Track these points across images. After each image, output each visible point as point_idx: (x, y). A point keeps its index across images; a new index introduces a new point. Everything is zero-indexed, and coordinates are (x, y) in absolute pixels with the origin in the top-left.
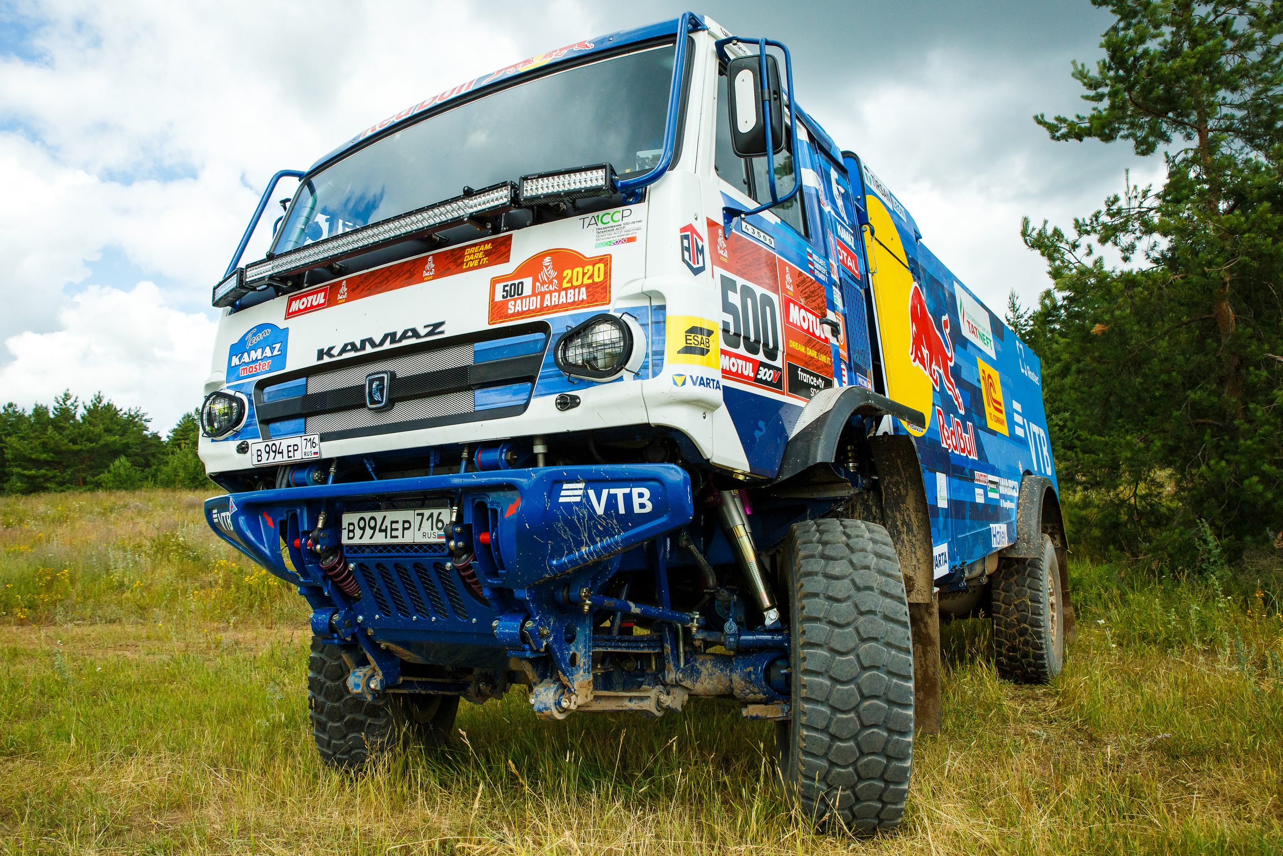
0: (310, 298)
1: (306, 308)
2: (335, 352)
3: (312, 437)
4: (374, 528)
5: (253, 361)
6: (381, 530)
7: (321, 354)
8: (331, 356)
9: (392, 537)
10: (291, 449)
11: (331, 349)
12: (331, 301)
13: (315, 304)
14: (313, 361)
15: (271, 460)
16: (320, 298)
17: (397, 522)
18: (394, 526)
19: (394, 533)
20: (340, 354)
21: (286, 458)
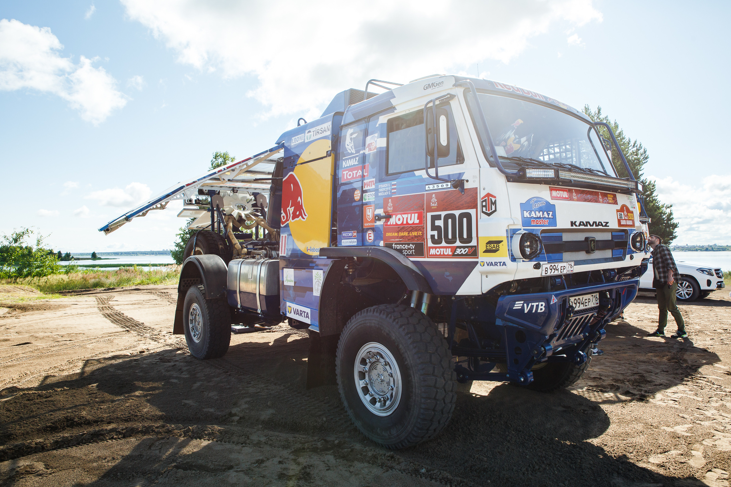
0: (561, 192)
1: (560, 197)
2: (577, 224)
3: (571, 263)
4: (579, 303)
5: (538, 218)
6: (582, 304)
7: (573, 224)
8: (576, 226)
9: (586, 306)
10: (562, 268)
11: (575, 222)
12: (570, 199)
13: (564, 196)
14: (569, 226)
15: (552, 273)
16: (565, 195)
17: (586, 299)
18: (586, 301)
19: (586, 304)
20: (579, 226)
21: (559, 273)
